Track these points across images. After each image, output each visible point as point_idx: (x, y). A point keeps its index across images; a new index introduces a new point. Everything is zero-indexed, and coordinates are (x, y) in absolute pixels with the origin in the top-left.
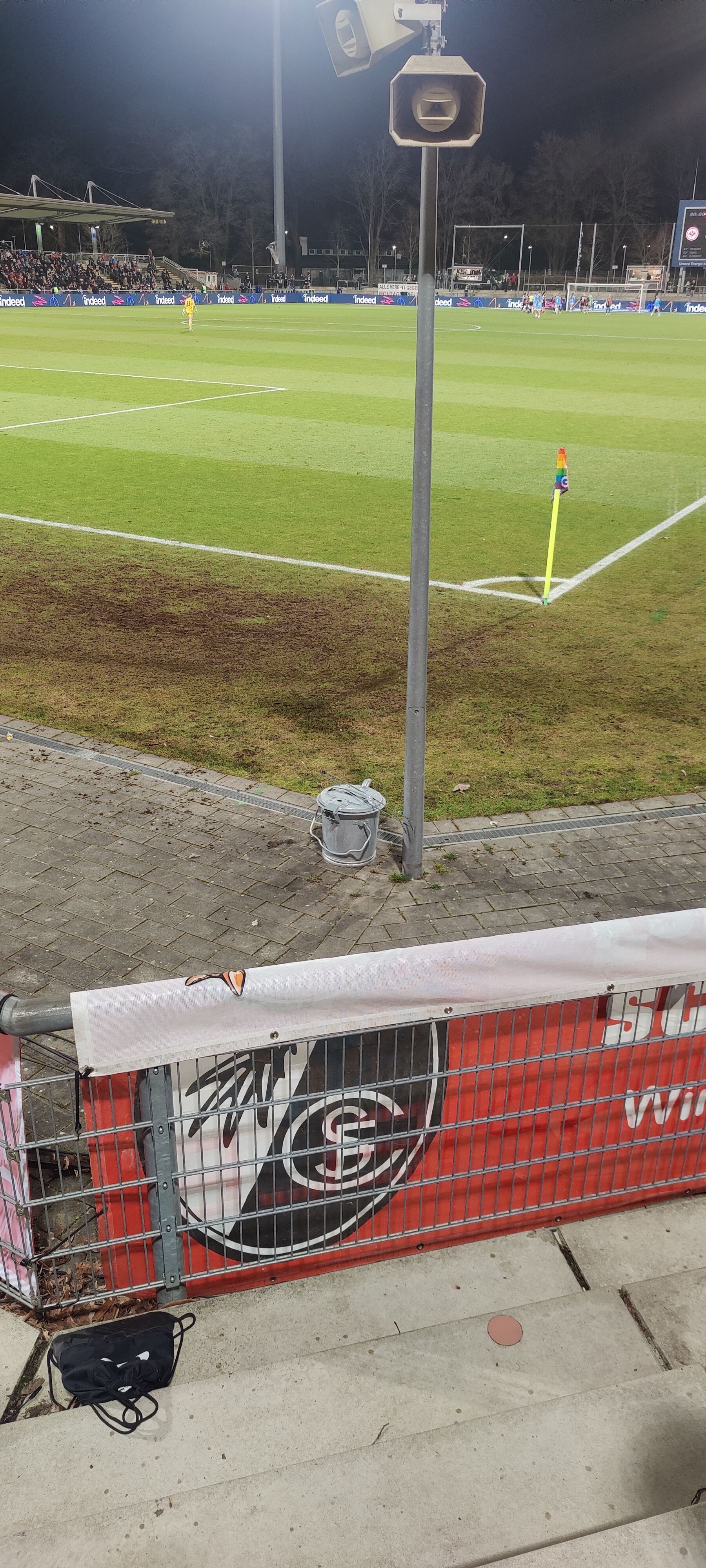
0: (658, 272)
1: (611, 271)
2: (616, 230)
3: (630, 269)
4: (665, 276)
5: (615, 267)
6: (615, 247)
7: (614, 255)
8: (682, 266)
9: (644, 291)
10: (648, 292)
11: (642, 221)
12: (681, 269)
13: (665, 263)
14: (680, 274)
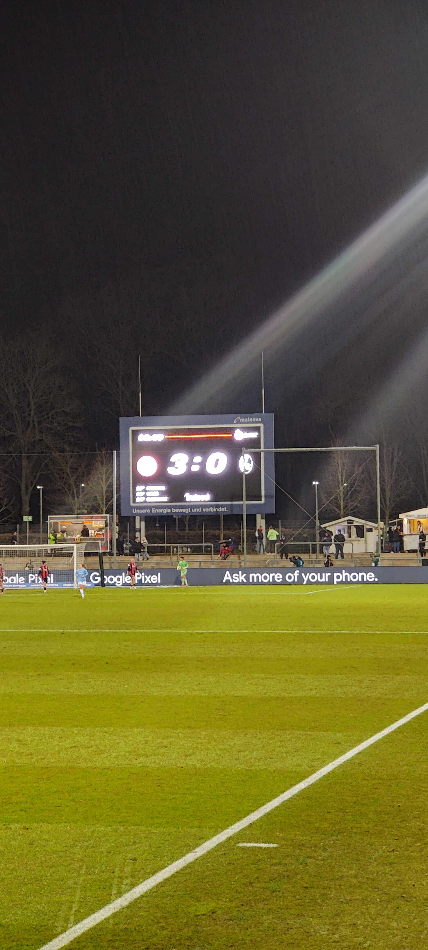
0: (101, 523)
1: (24, 525)
2: (25, 462)
3: (52, 521)
4: (111, 531)
5: (27, 518)
6: (27, 488)
7: (26, 498)
8: (138, 514)
9: (79, 555)
10: (87, 555)
11: (67, 447)
12: (138, 519)
13: (109, 511)
14: (137, 526)
